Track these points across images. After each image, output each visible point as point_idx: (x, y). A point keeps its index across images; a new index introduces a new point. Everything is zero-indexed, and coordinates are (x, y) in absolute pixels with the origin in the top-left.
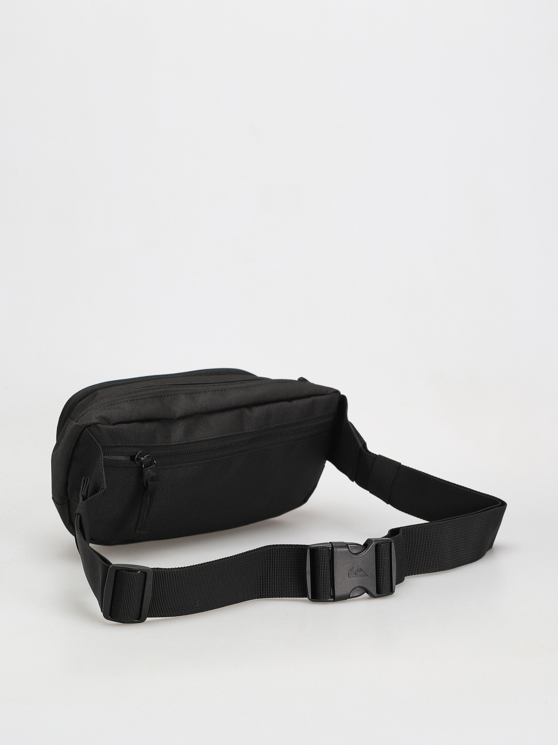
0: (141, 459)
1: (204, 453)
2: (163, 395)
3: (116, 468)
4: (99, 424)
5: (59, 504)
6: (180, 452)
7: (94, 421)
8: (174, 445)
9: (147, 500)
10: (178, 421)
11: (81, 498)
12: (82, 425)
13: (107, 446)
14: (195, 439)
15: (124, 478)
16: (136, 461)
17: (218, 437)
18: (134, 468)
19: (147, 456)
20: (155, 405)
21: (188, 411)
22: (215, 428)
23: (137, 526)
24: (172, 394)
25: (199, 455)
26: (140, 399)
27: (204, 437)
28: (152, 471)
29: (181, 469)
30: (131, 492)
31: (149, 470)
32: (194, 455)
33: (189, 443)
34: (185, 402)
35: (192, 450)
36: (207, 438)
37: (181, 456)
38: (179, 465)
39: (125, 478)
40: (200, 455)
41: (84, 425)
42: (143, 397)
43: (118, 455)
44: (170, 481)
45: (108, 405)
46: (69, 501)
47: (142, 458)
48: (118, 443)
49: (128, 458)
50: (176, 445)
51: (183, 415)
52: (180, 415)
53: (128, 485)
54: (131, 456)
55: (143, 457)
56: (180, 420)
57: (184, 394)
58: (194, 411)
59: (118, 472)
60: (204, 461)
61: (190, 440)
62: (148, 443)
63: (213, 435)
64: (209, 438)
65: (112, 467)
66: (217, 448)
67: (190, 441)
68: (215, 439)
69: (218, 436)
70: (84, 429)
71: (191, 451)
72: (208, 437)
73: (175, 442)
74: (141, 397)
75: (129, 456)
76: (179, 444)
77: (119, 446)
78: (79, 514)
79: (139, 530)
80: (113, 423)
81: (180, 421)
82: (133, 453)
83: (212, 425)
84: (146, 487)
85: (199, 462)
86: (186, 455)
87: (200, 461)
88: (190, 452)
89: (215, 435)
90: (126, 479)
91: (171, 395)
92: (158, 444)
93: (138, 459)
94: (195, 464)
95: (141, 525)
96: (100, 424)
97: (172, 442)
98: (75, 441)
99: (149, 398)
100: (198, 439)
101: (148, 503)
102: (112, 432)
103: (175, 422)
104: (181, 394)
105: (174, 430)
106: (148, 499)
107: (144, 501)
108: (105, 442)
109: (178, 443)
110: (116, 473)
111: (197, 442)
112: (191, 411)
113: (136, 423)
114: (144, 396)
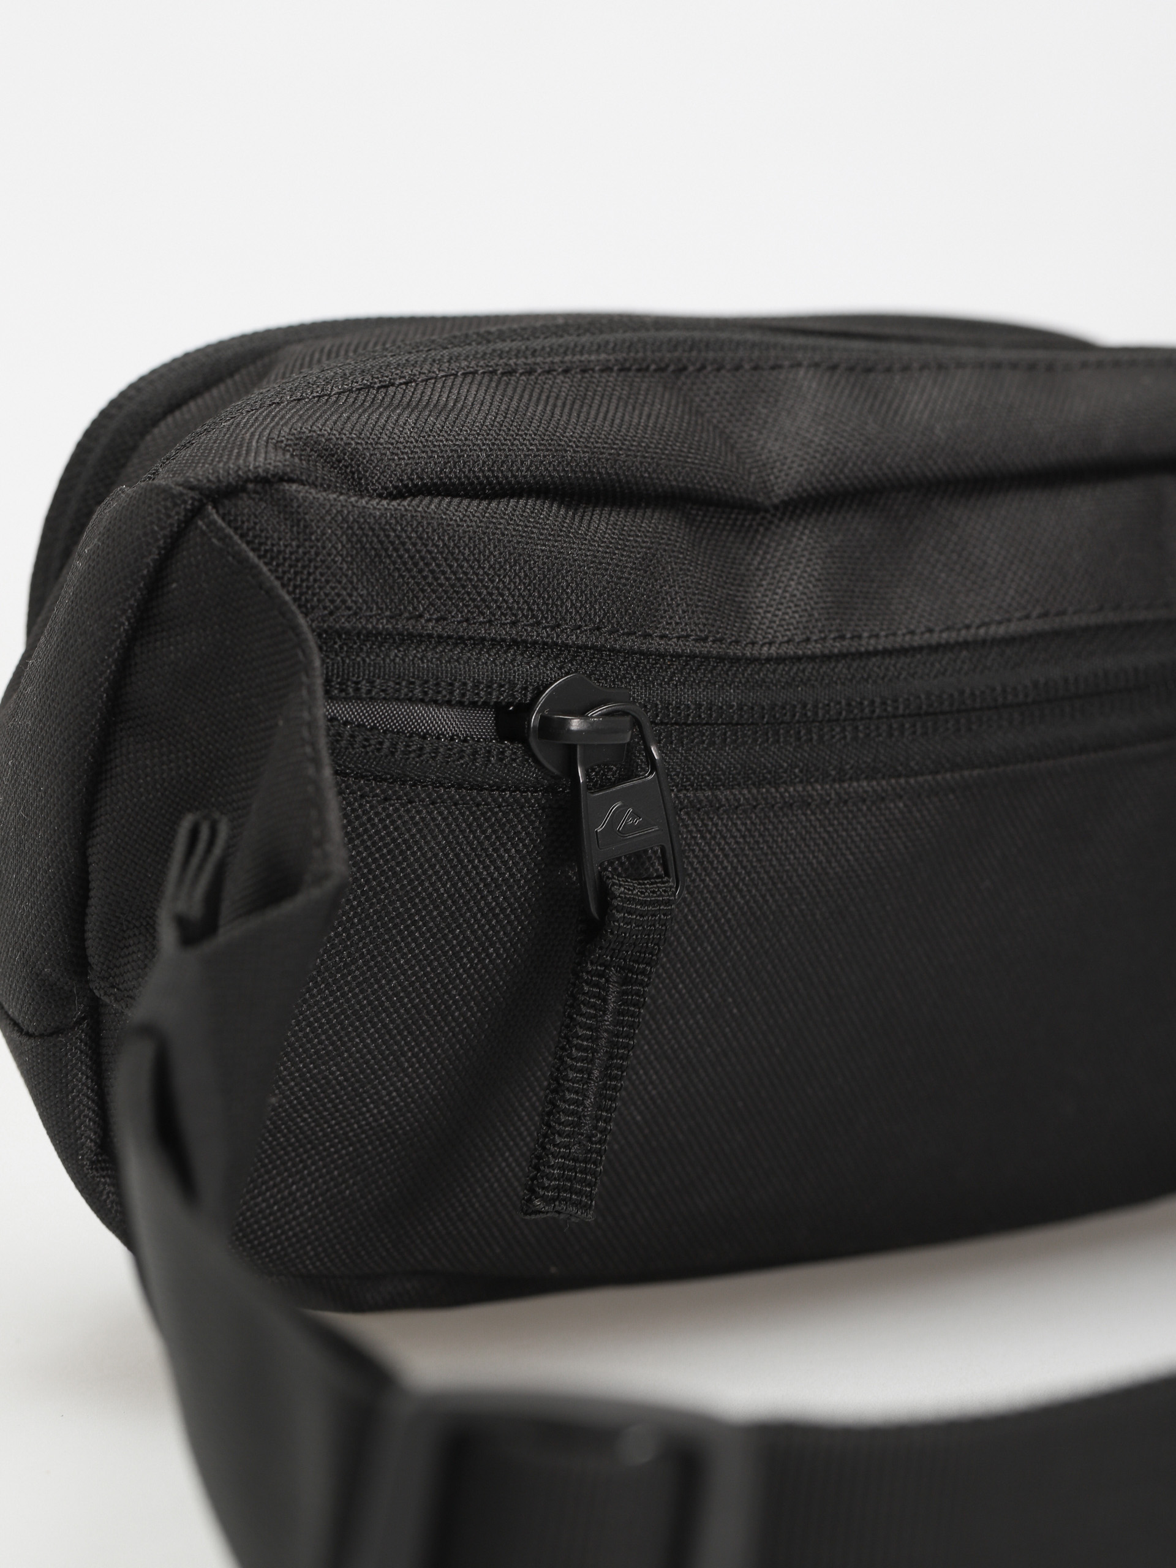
0: (565, 723)
1: (950, 725)
2: (689, 360)
3: (404, 783)
4: (291, 481)
5: (29, 1035)
6: (804, 706)
7: (261, 459)
8: (768, 660)
9: (605, 1000)
10: (788, 524)
11: (167, 935)
12: (178, 484)
13: (348, 633)
14: (894, 634)
15: (457, 855)
16: (533, 742)
17: (1029, 629)
18: (517, 789)
19: (604, 709)
20: (645, 413)
21: (845, 464)
22: (1010, 575)
23: (537, 1168)
24: (742, 360)
25: (919, 731)
26: (549, 372)
27: (942, 627)
28: (635, 815)
29: (813, 813)
30: (496, 951)
31: (618, 804)
32: (891, 735)
33: (859, 655)
34: (822, 409)
35: (878, 700)
36: (963, 632)
37: (809, 732)
38: (800, 789)
39: (460, 862)
40: (925, 734)
41: (192, 488)
42: (568, 358)
43: (418, 692)
44: (740, 891)
45: (351, 391)
46: (95, 1011)
47: (576, 724)
48: (421, 616)
49: (483, 724)
50: (780, 660)
51: (819, 482)
52: (800, 484)
53: (480, 910)
54: (500, 709)
55: (582, 714)
56: (800, 517)
57: (817, 365)
58: (884, 466)
59: (419, 812)
60: (948, 776)
61: (865, 635)
62: (611, 633)
63: (997, 618)
64: (973, 631)
65: (379, 779)
66: (1026, 696)
67: (864, 642)
68: (1009, 641)
69: (1029, 626)
70: (197, 511)
71: (872, 702)
72: (968, 627)
73: (771, 644)
74: (557, 359)
75: (486, 704)
76: (799, 659)
77: (422, 638)
78: (147, 1030)
79: (553, 1200)
80: (386, 488)
81: (797, 523)
82: (513, 685)
83: (990, 561)
84: (596, 915)
85: (921, 779)
86: (843, 730)
87: (922, 774)
88: (867, 710)
89: (1009, 620)
90: (464, 867)
91: (738, 368)
92: (673, 646)
93: (551, 729)
94: (894, 789)
95: (562, 1167)
96: (302, 483)
97: (753, 643)
98: (133, 594)
99: (607, 369)
100: (912, 633)
101: (609, 1017)
102: (381, 542)
103: (767, 529)
104: (799, 365)
105: (766, 574)
106: (611, 998)
107: (584, 1009)
108: (332, 601)
109: (791, 650)
110: (405, 823)
111: (904, 651)
112: (864, 462)
113: (530, 502)
114: (574, 355)
